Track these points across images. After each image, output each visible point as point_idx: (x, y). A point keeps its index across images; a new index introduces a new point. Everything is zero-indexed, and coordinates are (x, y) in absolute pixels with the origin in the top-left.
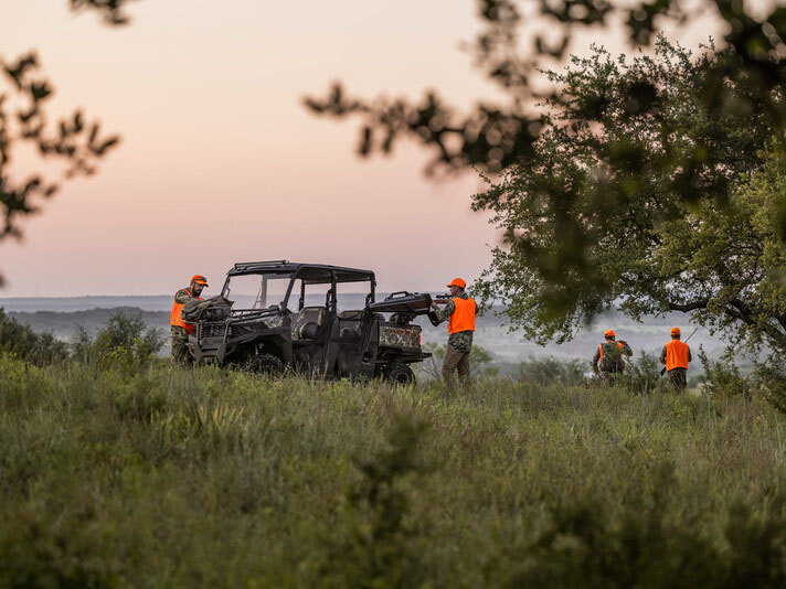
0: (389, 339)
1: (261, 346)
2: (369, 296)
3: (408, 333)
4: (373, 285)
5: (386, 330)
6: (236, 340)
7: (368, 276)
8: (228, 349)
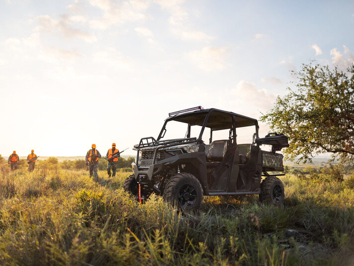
0: (268, 162)
1: (183, 166)
2: (255, 134)
3: (277, 158)
4: (257, 127)
5: (266, 156)
6: (161, 162)
7: (253, 122)
8: (155, 169)
